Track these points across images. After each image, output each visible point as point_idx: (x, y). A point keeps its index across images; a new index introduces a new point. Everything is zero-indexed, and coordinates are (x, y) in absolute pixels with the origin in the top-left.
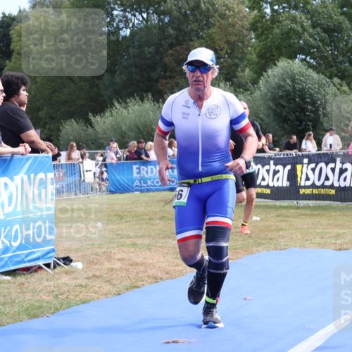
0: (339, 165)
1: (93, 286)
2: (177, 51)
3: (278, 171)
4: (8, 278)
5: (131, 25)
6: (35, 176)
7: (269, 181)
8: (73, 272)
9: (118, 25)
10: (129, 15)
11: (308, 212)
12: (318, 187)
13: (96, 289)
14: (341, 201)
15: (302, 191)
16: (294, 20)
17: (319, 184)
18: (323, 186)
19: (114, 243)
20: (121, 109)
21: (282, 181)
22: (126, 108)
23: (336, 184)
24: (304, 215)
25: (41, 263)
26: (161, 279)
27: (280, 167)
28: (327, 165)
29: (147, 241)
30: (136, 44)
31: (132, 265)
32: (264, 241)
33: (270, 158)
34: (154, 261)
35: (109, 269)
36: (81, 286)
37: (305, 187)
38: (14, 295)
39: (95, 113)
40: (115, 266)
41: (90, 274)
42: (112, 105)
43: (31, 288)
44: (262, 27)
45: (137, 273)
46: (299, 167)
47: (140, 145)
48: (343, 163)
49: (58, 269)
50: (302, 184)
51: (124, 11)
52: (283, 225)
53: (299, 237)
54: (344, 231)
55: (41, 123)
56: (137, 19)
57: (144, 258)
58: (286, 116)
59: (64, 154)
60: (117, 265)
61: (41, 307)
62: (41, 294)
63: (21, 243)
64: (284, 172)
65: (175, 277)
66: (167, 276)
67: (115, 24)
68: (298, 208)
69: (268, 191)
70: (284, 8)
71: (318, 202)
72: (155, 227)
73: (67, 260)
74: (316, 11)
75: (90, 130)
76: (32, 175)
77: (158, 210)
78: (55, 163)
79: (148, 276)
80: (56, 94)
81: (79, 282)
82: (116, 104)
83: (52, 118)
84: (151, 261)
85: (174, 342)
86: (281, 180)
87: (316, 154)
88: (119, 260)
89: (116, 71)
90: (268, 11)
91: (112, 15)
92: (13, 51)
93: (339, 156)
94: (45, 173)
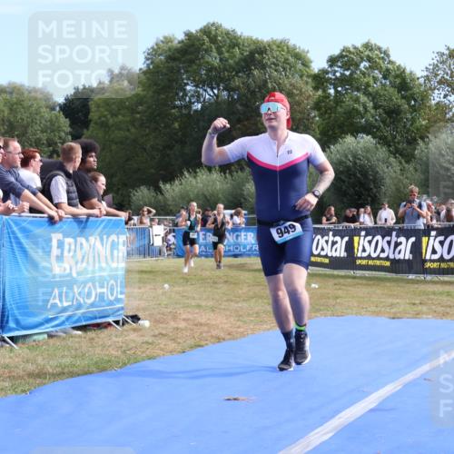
0: (394, 239)
1: (159, 344)
2: (244, 125)
3: (336, 242)
4: (79, 332)
5: (202, 100)
6: (107, 238)
7: (328, 251)
8: (140, 330)
9: (190, 99)
10: (201, 91)
11: (364, 282)
12: (374, 259)
13: (162, 346)
14: (396, 273)
15: (358, 262)
16: (357, 100)
17: (374, 255)
18: (378, 258)
19: (180, 304)
20: (190, 179)
21: (340, 252)
22: (195, 177)
23: (391, 257)
24: (361, 284)
25: (110, 320)
26: (224, 339)
27: (338, 239)
28: (383, 238)
29: (210, 303)
30: (206, 117)
31: (196, 325)
32: (322, 308)
33: (330, 230)
34: (218, 322)
35: (174, 329)
36: (147, 343)
37: (361, 258)
38: (84, 348)
39: (165, 182)
40: (180, 326)
41: (157, 332)
42: (182, 174)
43: (100, 343)
44: (325, 107)
45: (201, 333)
46: (356, 239)
47: (206, 212)
48: (398, 236)
49: (126, 327)
50: (359, 255)
51: (197, 86)
52: (340, 293)
53: (355, 304)
54: (398, 301)
55: (115, 189)
56: (208, 95)
57: (209, 319)
58: (345, 191)
59: (136, 218)
60: (182, 325)
61: (110, 361)
62: (110, 349)
63: (95, 301)
64: (342, 243)
65: (237, 338)
66: (229, 337)
67: (187, 99)
68: (354, 278)
69: (327, 261)
70: (346, 89)
71: (374, 272)
72: (219, 291)
73: (135, 318)
74: (377, 93)
75: (160, 197)
76: (105, 237)
77: (222, 274)
78: (126, 226)
79: (212, 336)
80: (129, 163)
81: (146, 339)
82: (186, 173)
83: (125, 185)
84: (214, 323)
85: (235, 399)
86: (338, 250)
87: (373, 228)
88: (184, 320)
89: (186, 143)
90: (332, 91)
91: (185, 90)
92: (90, 121)
93: (395, 230)
94: (117, 234)
